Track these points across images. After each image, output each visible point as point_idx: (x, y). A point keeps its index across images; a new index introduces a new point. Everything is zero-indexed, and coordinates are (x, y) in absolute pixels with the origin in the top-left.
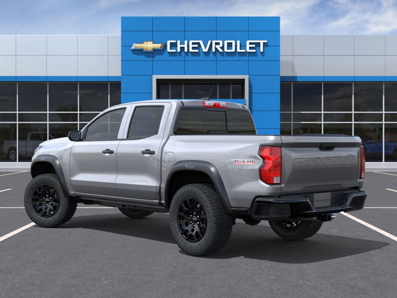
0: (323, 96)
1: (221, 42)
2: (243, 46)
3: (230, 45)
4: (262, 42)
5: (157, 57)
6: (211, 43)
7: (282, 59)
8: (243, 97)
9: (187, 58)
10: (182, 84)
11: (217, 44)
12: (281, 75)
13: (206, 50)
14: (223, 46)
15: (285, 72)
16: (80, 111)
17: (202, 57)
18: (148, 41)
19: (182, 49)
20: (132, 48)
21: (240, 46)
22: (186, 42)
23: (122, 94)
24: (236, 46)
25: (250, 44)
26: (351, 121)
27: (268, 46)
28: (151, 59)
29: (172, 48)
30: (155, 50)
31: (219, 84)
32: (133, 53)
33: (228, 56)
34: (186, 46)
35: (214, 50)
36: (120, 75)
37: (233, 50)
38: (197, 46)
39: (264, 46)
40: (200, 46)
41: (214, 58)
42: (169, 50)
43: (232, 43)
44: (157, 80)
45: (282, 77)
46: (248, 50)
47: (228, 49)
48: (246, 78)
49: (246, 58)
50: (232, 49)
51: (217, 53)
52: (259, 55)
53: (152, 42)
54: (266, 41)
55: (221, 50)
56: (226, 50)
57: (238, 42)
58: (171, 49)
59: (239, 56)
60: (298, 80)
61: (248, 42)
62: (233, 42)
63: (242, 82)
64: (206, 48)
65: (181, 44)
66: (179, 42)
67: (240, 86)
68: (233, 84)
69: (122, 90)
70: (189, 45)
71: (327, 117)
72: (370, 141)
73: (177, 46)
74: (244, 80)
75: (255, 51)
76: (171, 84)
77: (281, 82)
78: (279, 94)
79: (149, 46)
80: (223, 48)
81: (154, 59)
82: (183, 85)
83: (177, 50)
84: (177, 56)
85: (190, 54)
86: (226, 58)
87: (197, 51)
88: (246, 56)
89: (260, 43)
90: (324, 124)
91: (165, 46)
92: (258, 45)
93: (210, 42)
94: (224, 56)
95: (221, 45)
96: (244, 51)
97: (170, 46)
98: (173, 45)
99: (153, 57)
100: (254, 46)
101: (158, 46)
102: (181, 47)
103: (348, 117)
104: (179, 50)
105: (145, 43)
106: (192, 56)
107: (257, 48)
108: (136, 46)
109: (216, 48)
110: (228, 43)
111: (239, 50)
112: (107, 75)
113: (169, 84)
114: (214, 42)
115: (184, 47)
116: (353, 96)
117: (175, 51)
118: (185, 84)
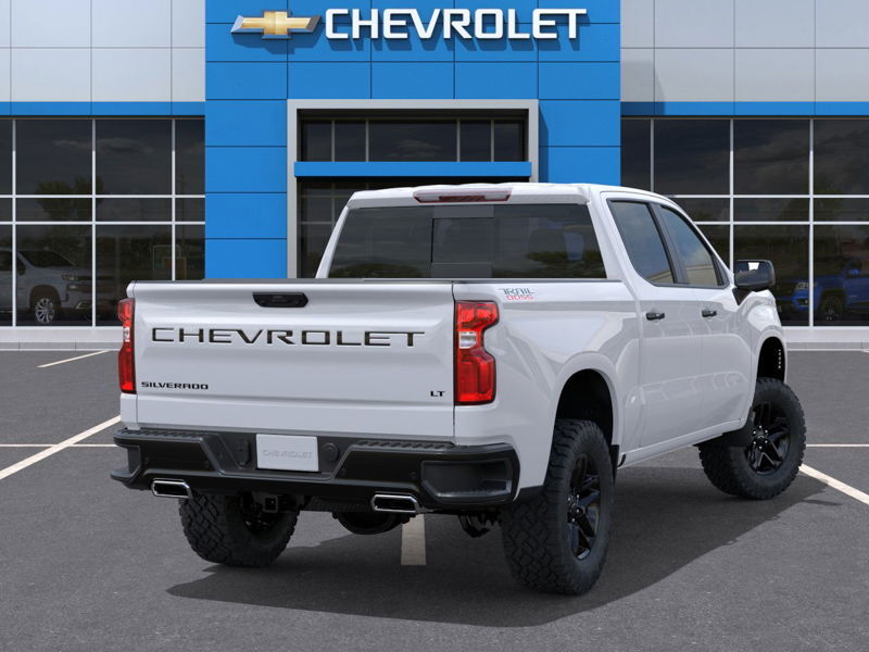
0: (732, 153)
1: (466, 13)
2: (523, 23)
3: (489, 21)
4: (572, 13)
5: (300, 53)
6: (441, 16)
7: (625, 56)
8: (523, 156)
9: (377, 56)
10: (363, 122)
11: (456, 17)
12: (622, 100)
13: (425, 34)
14: (472, 23)
15: (634, 91)
16: (97, 193)
17: (418, 52)
18: (274, 10)
19: (365, 30)
20: (235, 28)
21: (517, 23)
22: (375, 13)
23: (206, 149)
24: (506, 24)
25: (543, 17)
26: (808, 220)
27: (588, 24)
28: (283, 57)
29: (339, 28)
30: (294, 35)
31: (462, 122)
32: (237, 42)
33: (482, 49)
34: (374, 23)
35: (447, 34)
36: (204, 100)
37: (499, 34)
38: (403, 23)
39: (578, 24)
40: (410, 22)
41: (449, 56)
42: (330, 33)
43: (494, 15)
44: (299, 111)
45: (624, 105)
46: (537, 34)
47: (484, 31)
48: (532, 106)
49: (531, 55)
50: (494, 32)
51: (457, 41)
52: (566, 47)
53: (285, 14)
54: (583, 11)
55: (466, 35)
56: (479, 34)
57: (512, 13)
58: (335, 31)
59: (514, 49)
60: (667, 113)
61: (537, 13)
62: (499, 14)
63: (521, 116)
64: (426, 29)
65: (361, 19)
66: (356, 13)
67: (515, 128)
68: (496, 122)
69: (209, 139)
70: (382, 23)
71: (743, 210)
72: (856, 272)
73: (350, 24)
74: (527, 111)
75: (554, 36)
76: (336, 122)
77: (622, 116)
78: (619, 149)
79: (278, 22)
80: (470, 28)
81: (291, 58)
82: (367, 126)
83: (350, 34)
84: (350, 49)
85: (384, 44)
86: (480, 54)
87: (404, 36)
88: (532, 50)
89: (567, 15)
90: (735, 226)
91: (321, 24)
92: (563, 20)
93: (436, 13)
94: (475, 49)
95: (466, 22)
96: (527, 36)
97: (334, 23)
98: (342, 22)
99: (289, 51)
100: (552, 23)
101: (302, 23)
102: (361, 27)
103: (799, 210)
104: (356, 34)
105: (267, 15)
106: (392, 48)
107: (560, 28)
108: (243, 23)
109: (452, 28)
110: (484, 15)
111: (512, 34)
112: (169, 100)
113: (330, 122)
114: (447, 13)
115: (370, 27)
116: (811, 153)
117: (345, 36)
118: (371, 122)
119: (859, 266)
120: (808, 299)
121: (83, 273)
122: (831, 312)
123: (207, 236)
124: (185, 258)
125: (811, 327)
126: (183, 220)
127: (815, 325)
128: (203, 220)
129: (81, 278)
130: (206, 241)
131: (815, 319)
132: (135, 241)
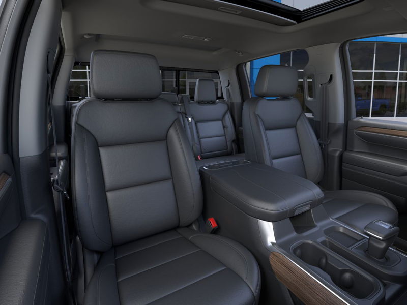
119: (361, 96)
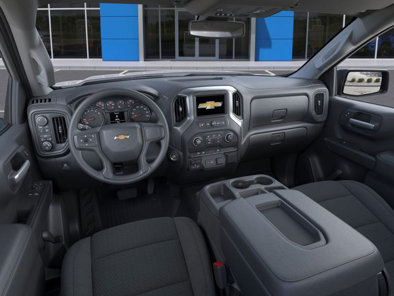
120: (375, 46)
121: (45, 33)
122: (385, 52)
123: (101, 15)
124: (91, 26)
125: (376, 59)
126: (90, 7)
127: (377, 58)
128: (99, 7)
129: (45, 36)
130: (101, 18)
131: (377, 55)
132: (68, 18)
